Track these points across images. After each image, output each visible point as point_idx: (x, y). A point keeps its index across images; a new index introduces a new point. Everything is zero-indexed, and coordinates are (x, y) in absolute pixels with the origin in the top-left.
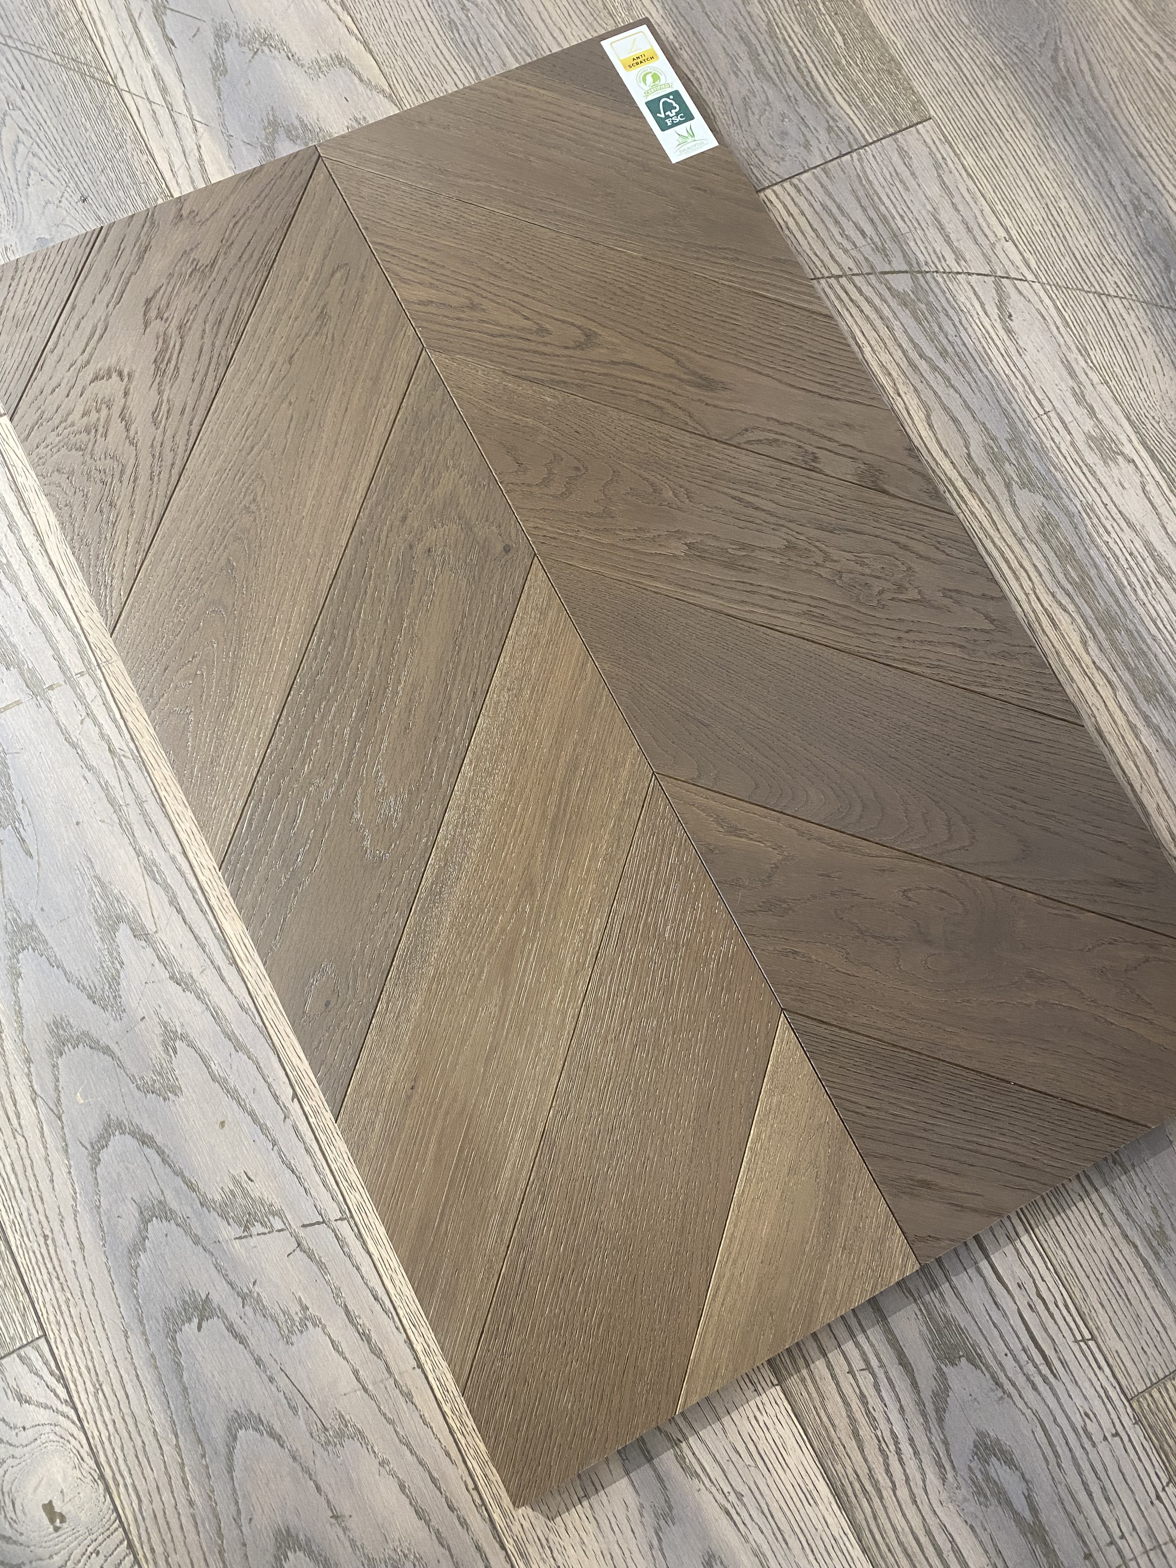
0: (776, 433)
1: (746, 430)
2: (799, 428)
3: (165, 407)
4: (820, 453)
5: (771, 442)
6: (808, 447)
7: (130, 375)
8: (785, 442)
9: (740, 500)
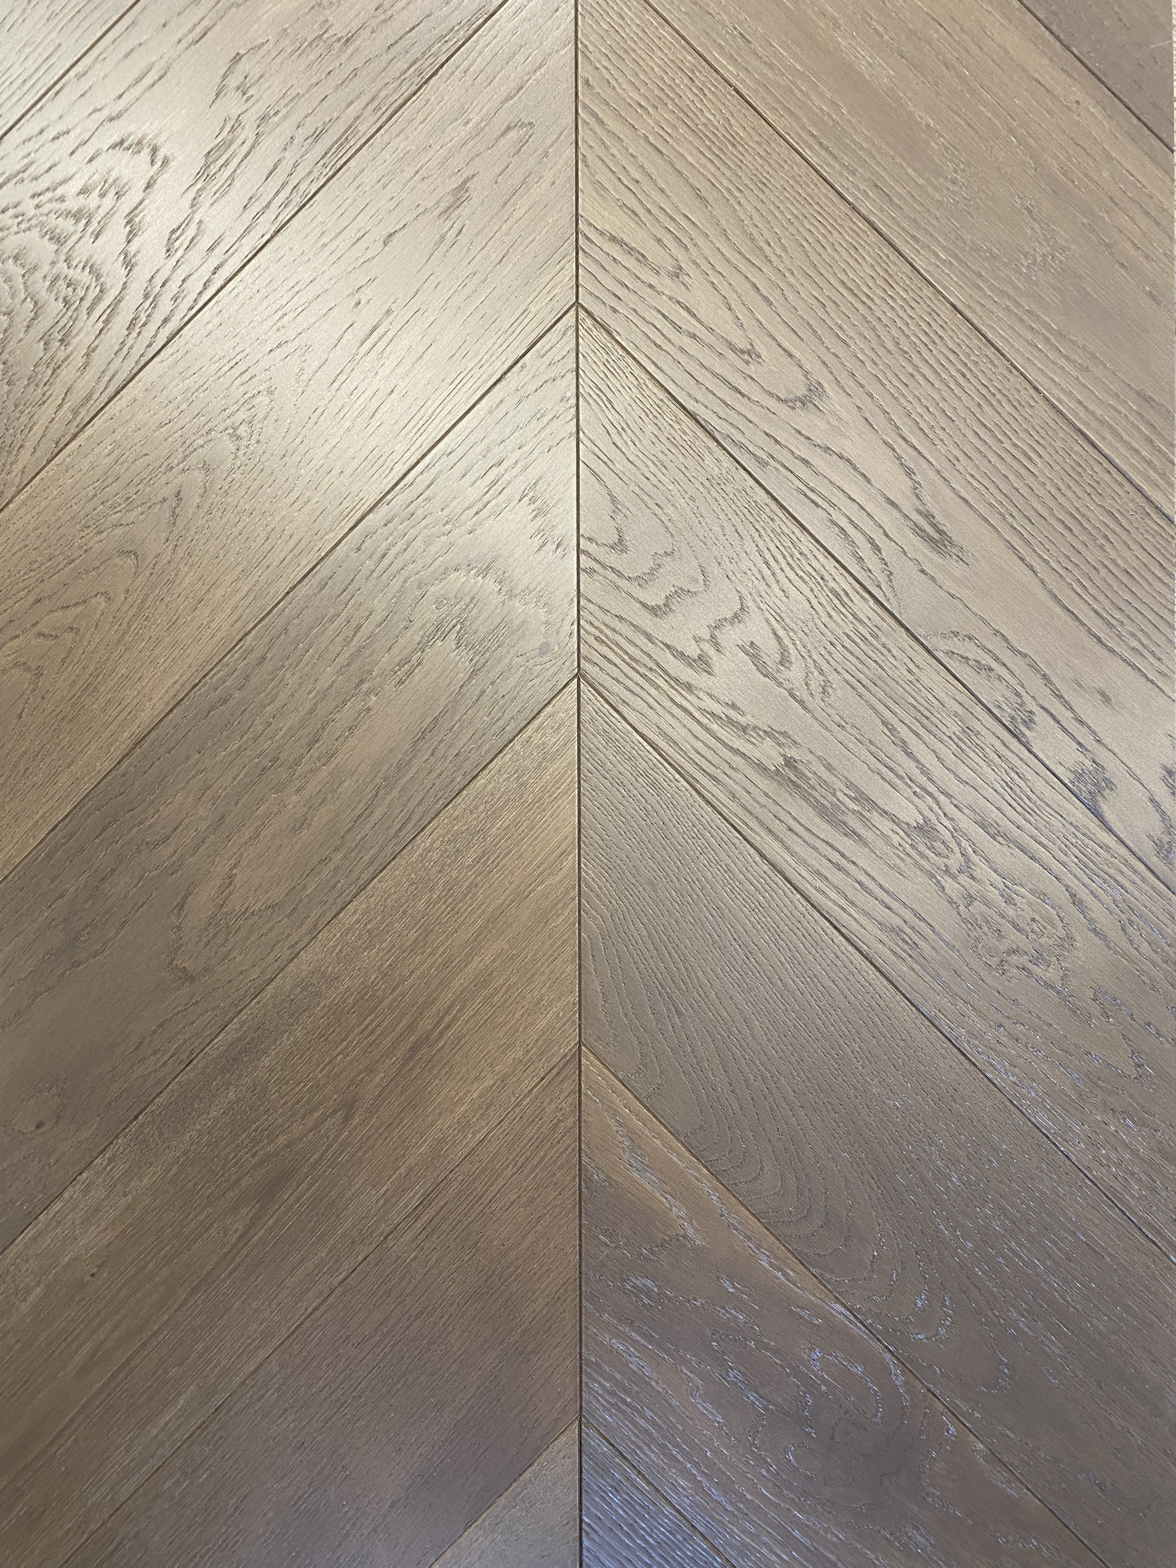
0: (997, 659)
1: (956, 634)
2: (1034, 667)
3: (191, 232)
4: (1040, 717)
5: (979, 667)
6: (1027, 698)
7: (165, 162)
8: (1000, 678)
9: (893, 730)
